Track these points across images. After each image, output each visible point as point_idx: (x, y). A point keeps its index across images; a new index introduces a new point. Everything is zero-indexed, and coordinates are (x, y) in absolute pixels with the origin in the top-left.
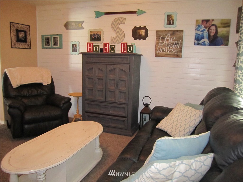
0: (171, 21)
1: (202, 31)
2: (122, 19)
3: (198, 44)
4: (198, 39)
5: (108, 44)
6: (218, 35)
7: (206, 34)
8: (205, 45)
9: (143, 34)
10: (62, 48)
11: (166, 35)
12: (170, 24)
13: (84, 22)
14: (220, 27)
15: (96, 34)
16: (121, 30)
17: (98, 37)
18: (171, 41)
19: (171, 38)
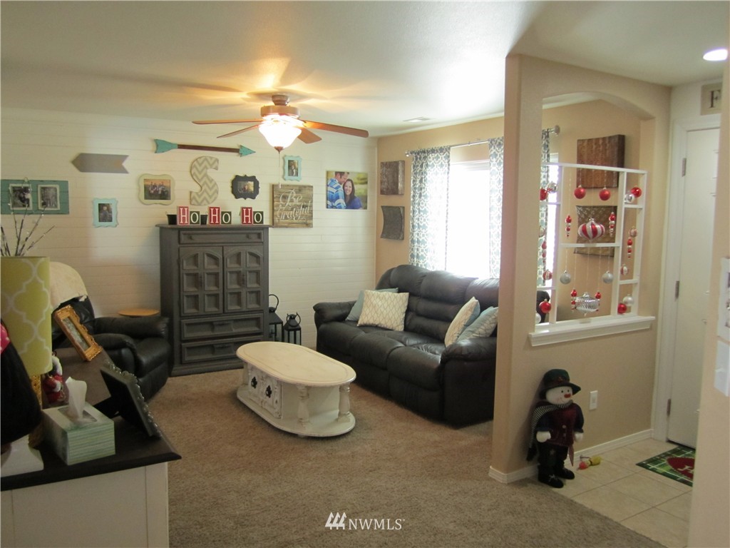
0: (294, 171)
1: (337, 188)
2: (213, 160)
3: (332, 207)
4: (331, 200)
5: (217, 210)
6: (355, 195)
7: (341, 193)
8: (340, 208)
9: (252, 189)
10: (68, 213)
11: (289, 193)
12: (292, 175)
13: (128, 158)
14: (356, 184)
15: (158, 184)
16: (211, 181)
17: (162, 191)
18: (296, 202)
19: (296, 197)
